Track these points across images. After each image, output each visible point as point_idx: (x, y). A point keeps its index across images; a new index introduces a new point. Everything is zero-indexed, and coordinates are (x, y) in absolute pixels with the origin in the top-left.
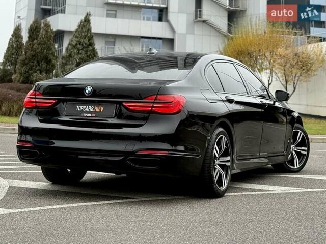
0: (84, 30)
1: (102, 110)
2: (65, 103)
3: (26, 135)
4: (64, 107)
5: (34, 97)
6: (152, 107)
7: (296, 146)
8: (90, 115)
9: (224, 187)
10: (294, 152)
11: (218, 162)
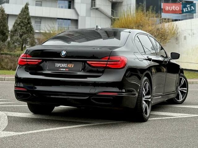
0: (25, 14)
1: (73, 67)
2: (47, 62)
3: (20, 83)
4: (47, 65)
5: (26, 58)
6: (107, 64)
7: (180, 88)
8: (65, 70)
9: (148, 115)
10: (179, 91)
11: (144, 99)
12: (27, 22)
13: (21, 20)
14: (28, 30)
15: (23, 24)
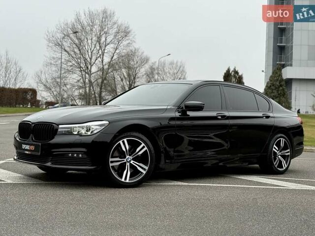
0: (276, 75)
12: (279, 85)
13: (271, 82)
14: (281, 93)
15: (274, 87)
